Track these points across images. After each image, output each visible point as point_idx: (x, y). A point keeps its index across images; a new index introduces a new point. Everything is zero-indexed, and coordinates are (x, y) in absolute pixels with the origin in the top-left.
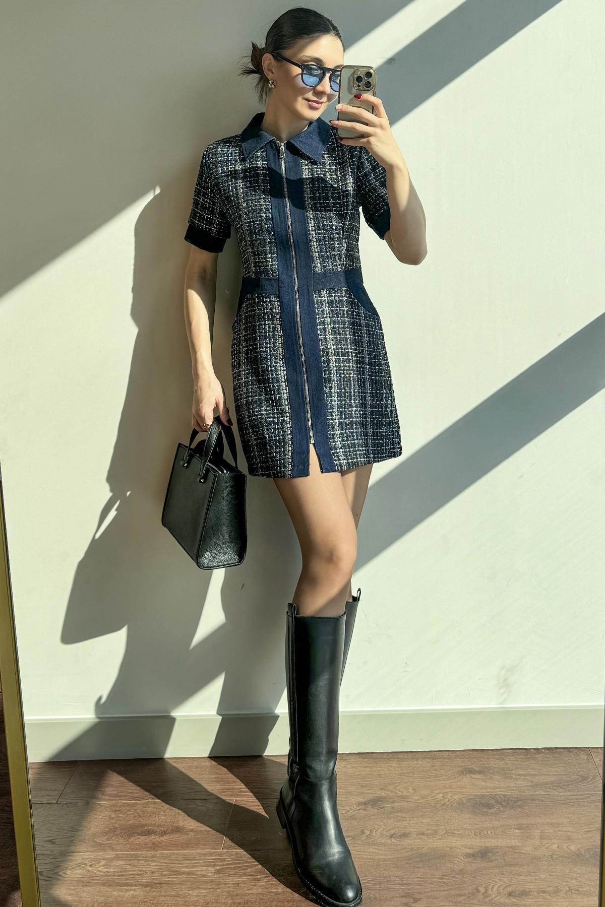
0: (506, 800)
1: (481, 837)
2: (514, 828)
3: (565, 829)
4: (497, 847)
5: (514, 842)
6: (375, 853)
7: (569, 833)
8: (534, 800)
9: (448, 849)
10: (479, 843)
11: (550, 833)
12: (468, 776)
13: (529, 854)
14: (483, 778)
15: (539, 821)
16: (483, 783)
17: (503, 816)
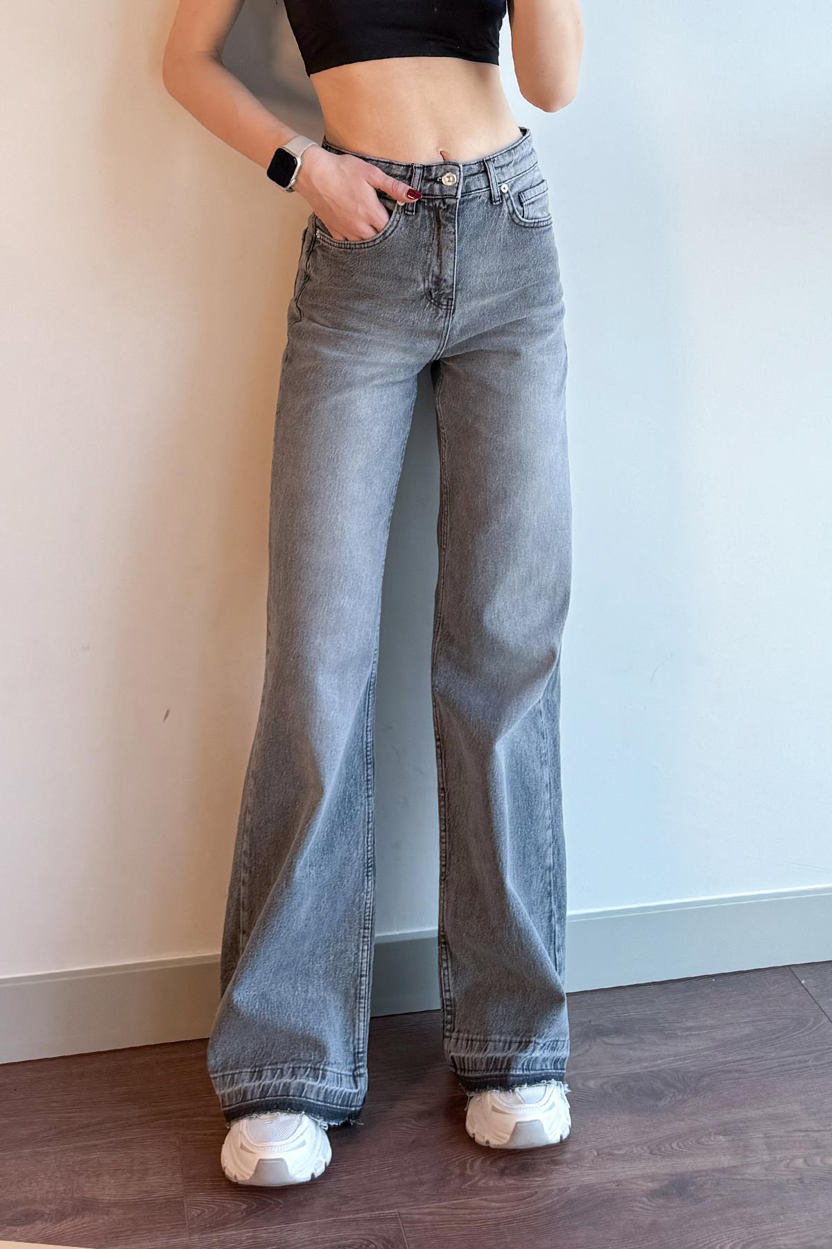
0: (680, 1077)
1: (663, 1157)
2: (716, 1134)
3: (803, 1127)
4: (697, 1172)
5: (726, 1161)
6: (485, 1208)
7: (813, 1134)
8: (729, 1072)
9: (614, 1186)
10: (663, 1167)
11: (781, 1137)
12: (599, 1040)
13: (761, 1180)
14: (629, 1041)
15: (752, 1113)
16: (631, 1051)
17: (687, 1110)
